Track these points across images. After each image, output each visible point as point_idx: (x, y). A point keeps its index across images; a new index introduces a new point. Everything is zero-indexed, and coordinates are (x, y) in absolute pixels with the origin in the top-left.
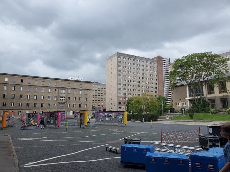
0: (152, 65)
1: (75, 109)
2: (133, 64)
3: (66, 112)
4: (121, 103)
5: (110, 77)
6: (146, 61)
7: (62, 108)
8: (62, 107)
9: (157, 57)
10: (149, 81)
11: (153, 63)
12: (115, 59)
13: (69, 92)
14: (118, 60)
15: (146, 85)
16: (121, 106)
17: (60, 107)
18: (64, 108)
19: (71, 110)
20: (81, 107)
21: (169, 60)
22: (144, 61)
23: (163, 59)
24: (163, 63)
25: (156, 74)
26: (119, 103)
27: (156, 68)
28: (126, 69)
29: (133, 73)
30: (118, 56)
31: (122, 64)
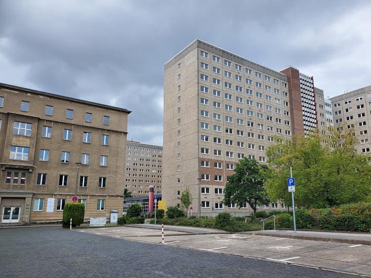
0: (277, 86)
1: (67, 189)
3: (28, 201)
4: (207, 178)
5: (176, 108)
6: (265, 74)
7: (14, 187)
8: (16, 181)
9: (287, 70)
10: (273, 123)
11: (280, 82)
12: (191, 59)
13: (47, 135)
14: (200, 61)
15: (266, 133)
16: (208, 186)
17: (8, 181)
18: (22, 188)
19: (51, 195)
20: (88, 184)
21: (312, 79)
22: (260, 74)
23: (300, 77)
24: (301, 86)
25: (288, 109)
27: (286, 94)
28: (220, 87)
29: (237, 100)
30: (200, 49)
31: (209, 71)
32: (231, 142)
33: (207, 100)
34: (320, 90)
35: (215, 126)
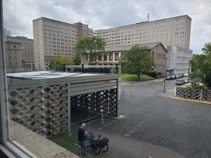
0: (73, 29)
2: (57, 28)
4: (47, 61)
5: (37, 38)
6: (68, 26)
10: (71, 43)
11: (74, 28)
12: (41, 23)
14: (44, 25)
15: (68, 46)
20: (12, 64)
21: (88, 26)
22: (66, 26)
23: (83, 26)
24: (83, 29)
26: (46, 61)
27: (77, 32)
28: (51, 33)
29: (58, 36)
30: (44, 21)
31: (47, 28)
32: (55, 50)
33: (46, 38)
34: (91, 29)
35: (50, 46)
